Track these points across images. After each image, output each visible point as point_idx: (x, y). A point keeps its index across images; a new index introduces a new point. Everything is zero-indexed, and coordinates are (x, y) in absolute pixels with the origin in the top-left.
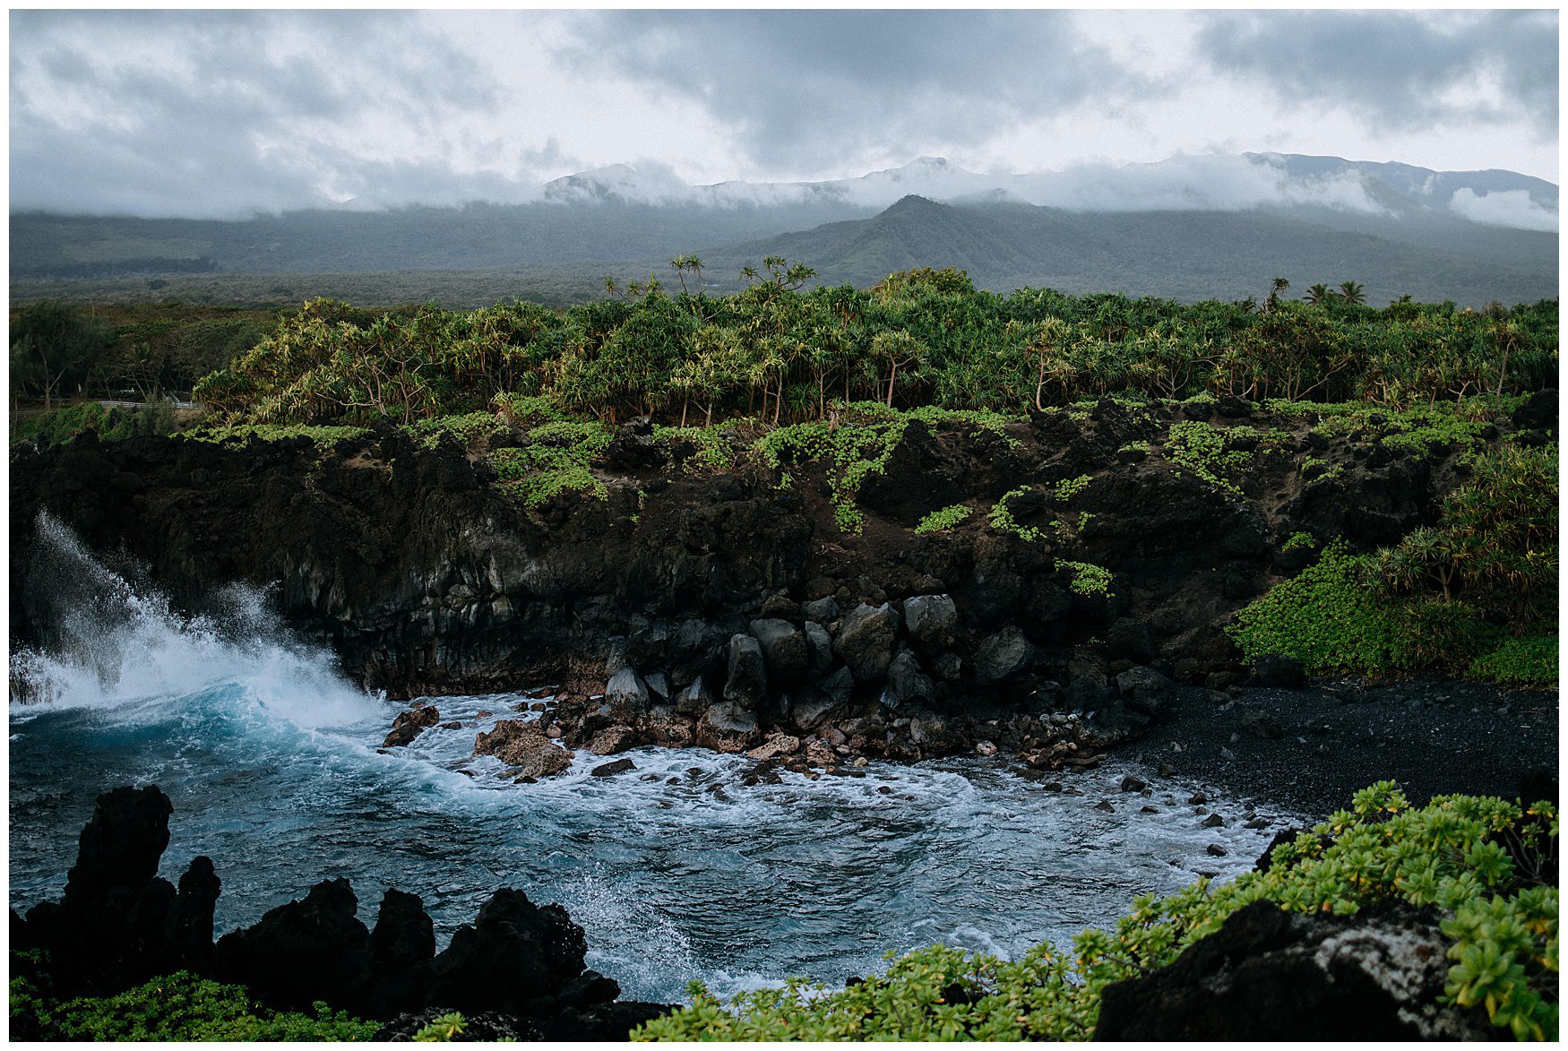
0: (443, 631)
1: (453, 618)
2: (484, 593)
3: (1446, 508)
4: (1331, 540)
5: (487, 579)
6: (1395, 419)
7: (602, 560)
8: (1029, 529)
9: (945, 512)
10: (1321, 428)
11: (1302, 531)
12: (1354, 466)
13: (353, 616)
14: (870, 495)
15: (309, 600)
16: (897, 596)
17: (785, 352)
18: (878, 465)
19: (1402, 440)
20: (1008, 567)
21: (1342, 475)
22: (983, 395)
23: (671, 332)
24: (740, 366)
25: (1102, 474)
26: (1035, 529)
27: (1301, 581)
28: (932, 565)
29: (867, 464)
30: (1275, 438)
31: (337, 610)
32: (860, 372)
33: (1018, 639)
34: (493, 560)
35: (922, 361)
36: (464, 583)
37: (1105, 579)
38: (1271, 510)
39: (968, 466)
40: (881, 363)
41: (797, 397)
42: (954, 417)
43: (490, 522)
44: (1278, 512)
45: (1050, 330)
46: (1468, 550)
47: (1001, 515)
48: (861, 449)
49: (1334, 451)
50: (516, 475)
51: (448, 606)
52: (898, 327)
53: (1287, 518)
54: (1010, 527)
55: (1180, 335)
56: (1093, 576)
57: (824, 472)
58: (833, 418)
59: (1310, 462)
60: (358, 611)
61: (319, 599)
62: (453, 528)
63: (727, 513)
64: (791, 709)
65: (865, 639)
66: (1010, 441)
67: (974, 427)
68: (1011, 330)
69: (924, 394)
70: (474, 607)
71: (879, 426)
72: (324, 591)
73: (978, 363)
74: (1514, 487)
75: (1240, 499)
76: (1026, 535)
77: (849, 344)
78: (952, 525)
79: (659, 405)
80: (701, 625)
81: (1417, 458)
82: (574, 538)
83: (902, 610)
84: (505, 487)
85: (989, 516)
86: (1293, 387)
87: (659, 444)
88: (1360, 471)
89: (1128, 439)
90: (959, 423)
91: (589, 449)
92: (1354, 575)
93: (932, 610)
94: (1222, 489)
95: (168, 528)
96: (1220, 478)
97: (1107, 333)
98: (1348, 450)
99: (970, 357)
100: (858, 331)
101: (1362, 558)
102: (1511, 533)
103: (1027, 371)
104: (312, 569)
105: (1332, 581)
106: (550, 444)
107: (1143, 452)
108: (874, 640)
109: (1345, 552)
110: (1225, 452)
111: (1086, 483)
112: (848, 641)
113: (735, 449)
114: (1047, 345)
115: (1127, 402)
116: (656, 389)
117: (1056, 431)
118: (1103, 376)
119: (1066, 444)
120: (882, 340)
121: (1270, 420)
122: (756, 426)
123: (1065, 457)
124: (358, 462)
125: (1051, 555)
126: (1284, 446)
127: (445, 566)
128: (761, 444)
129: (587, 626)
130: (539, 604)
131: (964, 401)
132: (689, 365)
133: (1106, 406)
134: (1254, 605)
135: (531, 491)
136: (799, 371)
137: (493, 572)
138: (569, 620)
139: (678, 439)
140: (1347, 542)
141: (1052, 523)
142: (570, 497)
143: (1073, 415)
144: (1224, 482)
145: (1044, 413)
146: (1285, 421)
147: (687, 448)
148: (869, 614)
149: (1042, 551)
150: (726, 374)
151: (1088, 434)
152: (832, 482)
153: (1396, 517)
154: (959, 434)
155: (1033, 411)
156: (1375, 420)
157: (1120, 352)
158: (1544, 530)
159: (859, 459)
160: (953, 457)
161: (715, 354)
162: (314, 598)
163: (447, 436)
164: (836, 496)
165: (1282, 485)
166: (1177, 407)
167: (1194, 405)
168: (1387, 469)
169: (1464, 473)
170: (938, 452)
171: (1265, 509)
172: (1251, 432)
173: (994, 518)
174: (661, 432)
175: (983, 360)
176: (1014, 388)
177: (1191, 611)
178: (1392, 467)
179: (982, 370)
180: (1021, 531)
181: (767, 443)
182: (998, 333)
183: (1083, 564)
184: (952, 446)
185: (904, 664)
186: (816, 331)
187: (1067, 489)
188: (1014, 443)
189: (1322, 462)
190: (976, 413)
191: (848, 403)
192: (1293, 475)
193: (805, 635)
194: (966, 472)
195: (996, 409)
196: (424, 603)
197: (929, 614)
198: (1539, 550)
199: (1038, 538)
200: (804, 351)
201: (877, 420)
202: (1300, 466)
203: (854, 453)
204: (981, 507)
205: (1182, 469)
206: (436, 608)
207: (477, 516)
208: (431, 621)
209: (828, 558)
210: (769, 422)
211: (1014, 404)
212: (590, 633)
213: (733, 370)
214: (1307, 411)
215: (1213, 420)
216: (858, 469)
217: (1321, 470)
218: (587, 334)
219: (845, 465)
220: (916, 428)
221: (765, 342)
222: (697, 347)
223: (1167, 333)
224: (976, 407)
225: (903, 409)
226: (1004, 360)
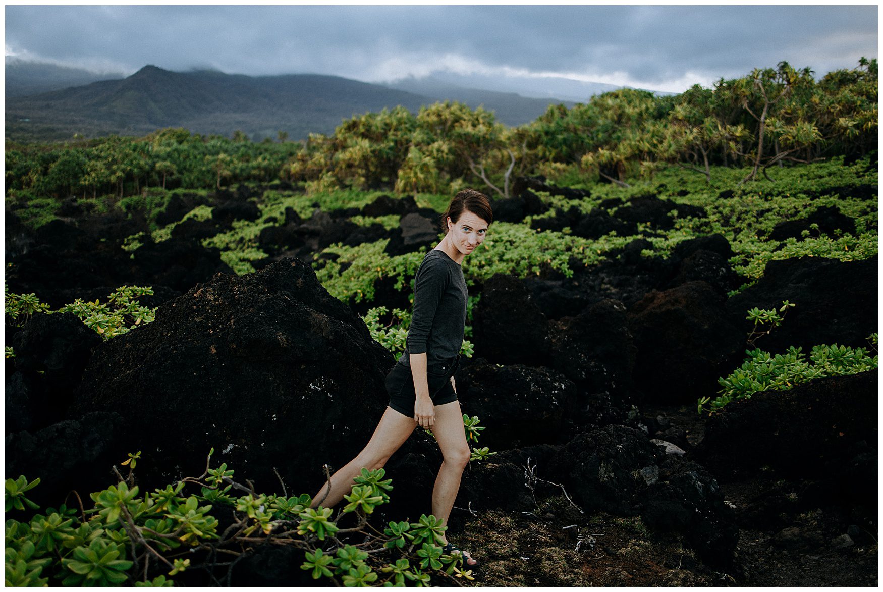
14: (161, 219)
17: (123, 171)
18: (163, 209)
22: (198, 184)
23: (78, 164)
24: (107, 176)
29: (158, 210)
32: (152, 176)
34: (26, 248)
35: (175, 172)
40: (160, 173)
41: (129, 187)
42: (189, 192)
43: (23, 235)
45: (222, 159)
48: (156, 204)
50: (27, 219)
52: (165, 160)
55: (269, 160)
57: (143, 212)
58: (144, 194)
63: (111, 228)
67: (196, 195)
68: (207, 159)
69: (177, 184)
71: (161, 196)
73: (196, 172)
77: (147, 166)
84: (26, 223)
87: (80, 205)
90: (191, 194)
91: (51, 209)
97: (243, 160)
99: (193, 170)
100: (150, 162)
103: (214, 174)
106: (37, 207)
113: (109, 206)
114: (220, 166)
115: (250, 184)
116: (74, 185)
117: (225, 195)
118: (241, 175)
120: (159, 165)
122: (114, 197)
128: (119, 204)
131: (191, 186)
132: (86, 176)
133: (241, 186)
135: (34, 224)
136: (129, 176)
139: (87, 203)
143: (231, 190)
145: (221, 189)
147: (92, 206)
150: (102, 179)
151: (235, 196)
152: (146, 216)
154: (191, 197)
155: (217, 188)
157: (247, 167)
159: (155, 208)
161: (96, 172)
164: (148, 221)
166: (267, 186)
167: (272, 185)
174: (80, 201)
175: (198, 171)
176: (210, 181)
179: (197, 174)
181: (121, 203)
182: (202, 160)
186: (134, 162)
190: (197, 190)
191: (149, 188)
195: (204, 188)
200: (130, 170)
201: (161, 194)
203: (153, 206)
210: (119, 195)
211: (210, 186)
213: (104, 178)
216: (156, 211)
218: (41, 165)
219: (151, 210)
220: (175, 195)
221: (115, 167)
222: (89, 169)
223: (264, 159)
224: (197, 188)
225: (169, 189)
226: (205, 171)
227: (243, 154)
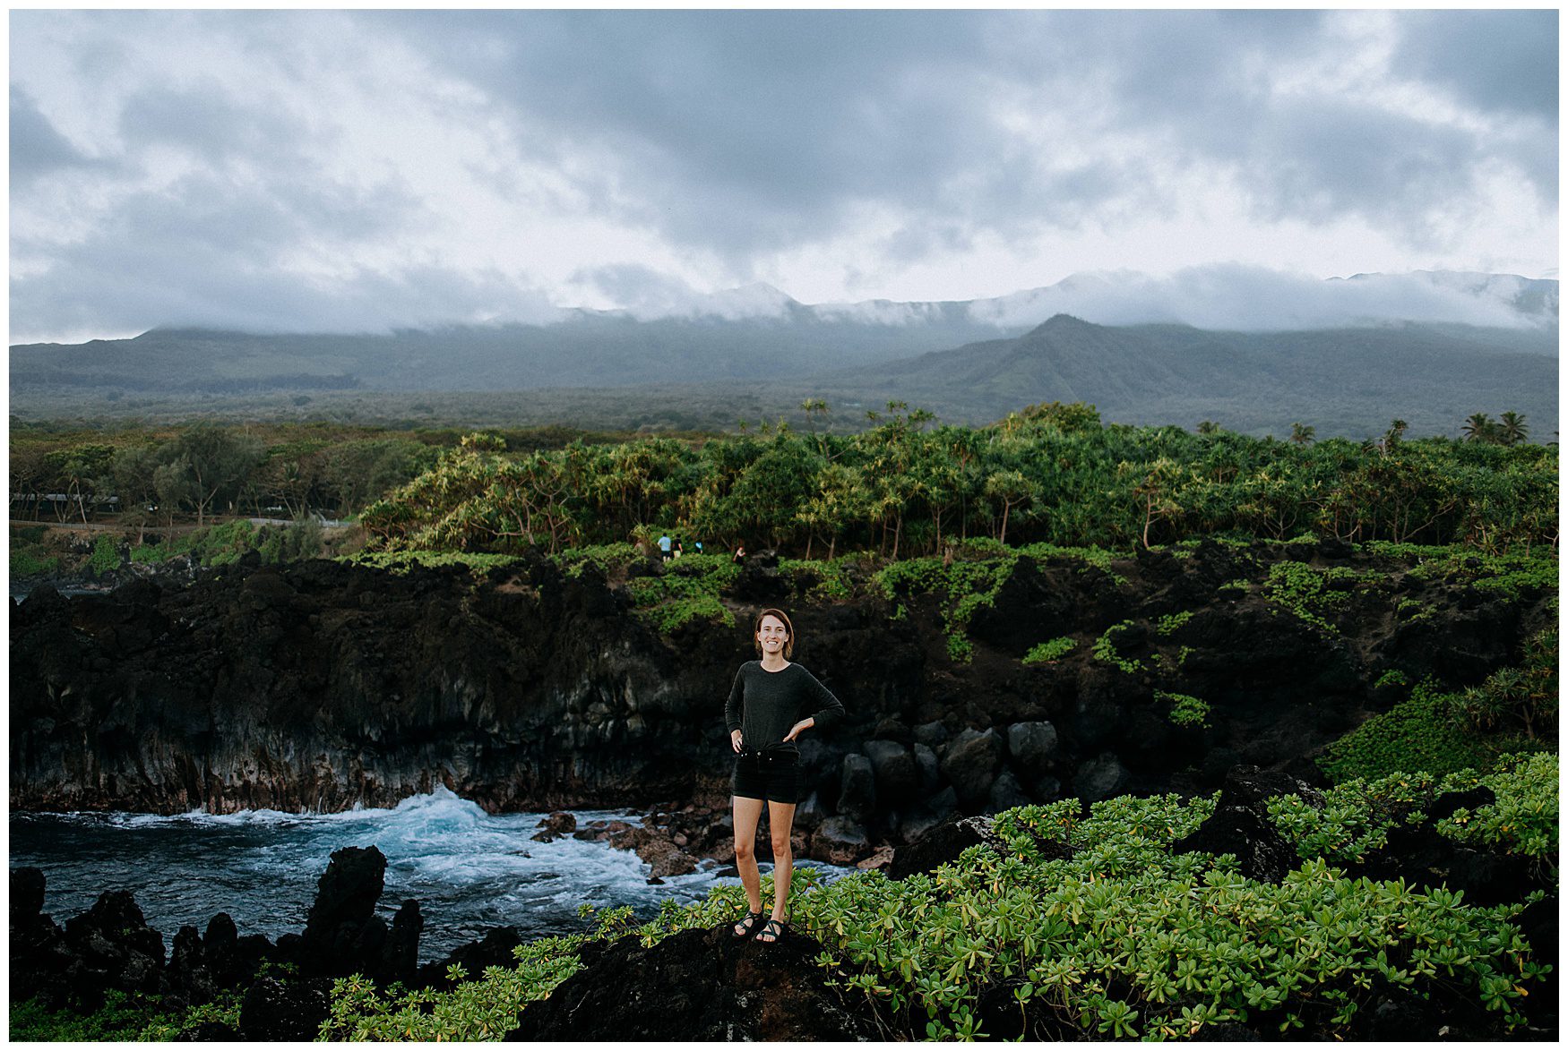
0: (582, 744)
1: (592, 733)
2: (620, 710)
3: (1526, 650)
4: (1423, 678)
5: (623, 697)
6: (1492, 563)
8: (1131, 661)
9: (1052, 644)
10: (1419, 570)
11: (1394, 669)
12: (1447, 607)
13: (501, 729)
14: (979, 626)
15: (461, 714)
16: (1002, 722)
17: (904, 491)
18: (988, 598)
19: (1492, 583)
20: (1108, 697)
21: (1435, 616)
22: (1092, 533)
23: (797, 470)
24: (862, 504)
25: (1203, 611)
26: (1136, 662)
27: (1391, 717)
28: (1036, 694)
29: (978, 597)
30: (1373, 579)
31: (487, 724)
32: (976, 509)
33: (1113, 765)
34: (629, 680)
35: (1035, 499)
36: (601, 701)
37: (1202, 711)
38: (1366, 647)
39: (1074, 600)
40: (995, 501)
41: (916, 533)
42: (1064, 554)
43: (627, 645)
44: (1373, 650)
45: (1161, 471)
46: (1545, 690)
47: (1105, 648)
48: (973, 583)
49: (1429, 593)
50: (652, 602)
51: (587, 723)
52: (1012, 467)
53: (1381, 656)
54: (1112, 659)
55: (1289, 478)
56: (1191, 707)
57: (937, 604)
58: (948, 553)
59: (1406, 603)
60: (505, 725)
61: (471, 713)
62: (594, 651)
63: (844, 641)
64: (899, 825)
65: (969, 761)
66: (1116, 577)
67: (1083, 563)
68: (1123, 470)
69: (1036, 531)
70: (611, 723)
71: (991, 562)
72: (476, 705)
73: (1089, 503)
75: (1335, 637)
76: (1127, 667)
77: (965, 483)
78: (1058, 657)
79: (785, 539)
80: (818, 744)
81: (1506, 601)
82: (703, 662)
83: (1005, 735)
84: (642, 613)
85: (1094, 648)
86: (1400, 529)
87: (784, 576)
88: (1453, 613)
89: (1230, 578)
90: (1069, 559)
91: (719, 579)
92: (1442, 712)
93: (1035, 736)
94: (1318, 627)
95: (339, 645)
96: (1316, 616)
97: (1217, 475)
98: (1442, 592)
99: (1082, 497)
100: (975, 472)
101: (1450, 696)
103: (1137, 510)
104: (465, 685)
105: (1421, 718)
106: (683, 574)
107: (1243, 590)
108: (978, 762)
109: (1435, 690)
110: (1323, 591)
111: (1187, 619)
112: (956, 761)
113: (855, 581)
114: (1154, 487)
115: (1233, 541)
116: (782, 524)
117: (1160, 569)
118: (1210, 516)
119: (1169, 583)
120: (998, 480)
121: (1370, 562)
122: (875, 559)
123: (1167, 593)
124: (508, 588)
125: (1151, 686)
126: (1383, 587)
127: (585, 685)
128: (879, 577)
129: (713, 743)
130: (670, 721)
131: (1074, 538)
132: (814, 502)
133: (1208, 546)
134: (1346, 739)
135: (665, 617)
136: (917, 508)
137: (629, 692)
138: (697, 738)
139: (802, 571)
140: (1437, 680)
141: (1154, 657)
142: (701, 624)
143: (1176, 554)
144: (1321, 621)
145: (1149, 552)
146: (1386, 562)
147: (810, 580)
148: (975, 737)
149: (1142, 683)
150: (847, 511)
151: (1190, 572)
152: (945, 614)
153: (1485, 657)
154: (1068, 570)
155: (1140, 548)
156: (1470, 563)
157: (1227, 494)
159: (971, 592)
160: (1061, 591)
161: (839, 492)
162: (466, 712)
163: (589, 565)
164: (948, 627)
165: (1379, 625)
166: (1279, 548)
167: (1296, 545)
168: (1476, 611)
170: (1046, 587)
171: (1360, 646)
172: (1349, 572)
173: (1097, 651)
174: (786, 564)
175: (1094, 500)
176: (1124, 527)
177: (1286, 743)
178: (1481, 610)
179: (1092, 509)
180: (1123, 663)
181: (883, 577)
182: (1110, 473)
183: (1182, 697)
184: (1060, 582)
185: (1003, 784)
186: (934, 470)
187: (1169, 623)
188: (1119, 579)
189: (1417, 603)
190: (1085, 550)
191: (964, 540)
192: (1390, 614)
193: (914, 756)
194: (1073, 607)
195: (1105, 546)
196: (565, 718)
197: (1032, 738)
199: (1139, 670)
200: (922, 490)
201: (990, 555)
202: (1397, 606)
203: (967, 586)
204: (1087, 639)
205: (1279, 606)
206: (575, 724)
207: (616, 640)
208: (571, 736)
209: (938, 685)
210: (887, 555)
211: (1123, 542)
212: (715, 750)
213: (855, 508)
214: (1407, 553)
215: (1315, 560)
216: (970, 602)
217: (1415, 610)
218: (720, 471)
219: (958, 598)
220: (1026, 564)
221: (884, 481)
222: (822, 485)
223: (1276, 475)
224: (1086, 545)
225: (1015, 546)
226: (1114, 500)
227: (1217, 460)
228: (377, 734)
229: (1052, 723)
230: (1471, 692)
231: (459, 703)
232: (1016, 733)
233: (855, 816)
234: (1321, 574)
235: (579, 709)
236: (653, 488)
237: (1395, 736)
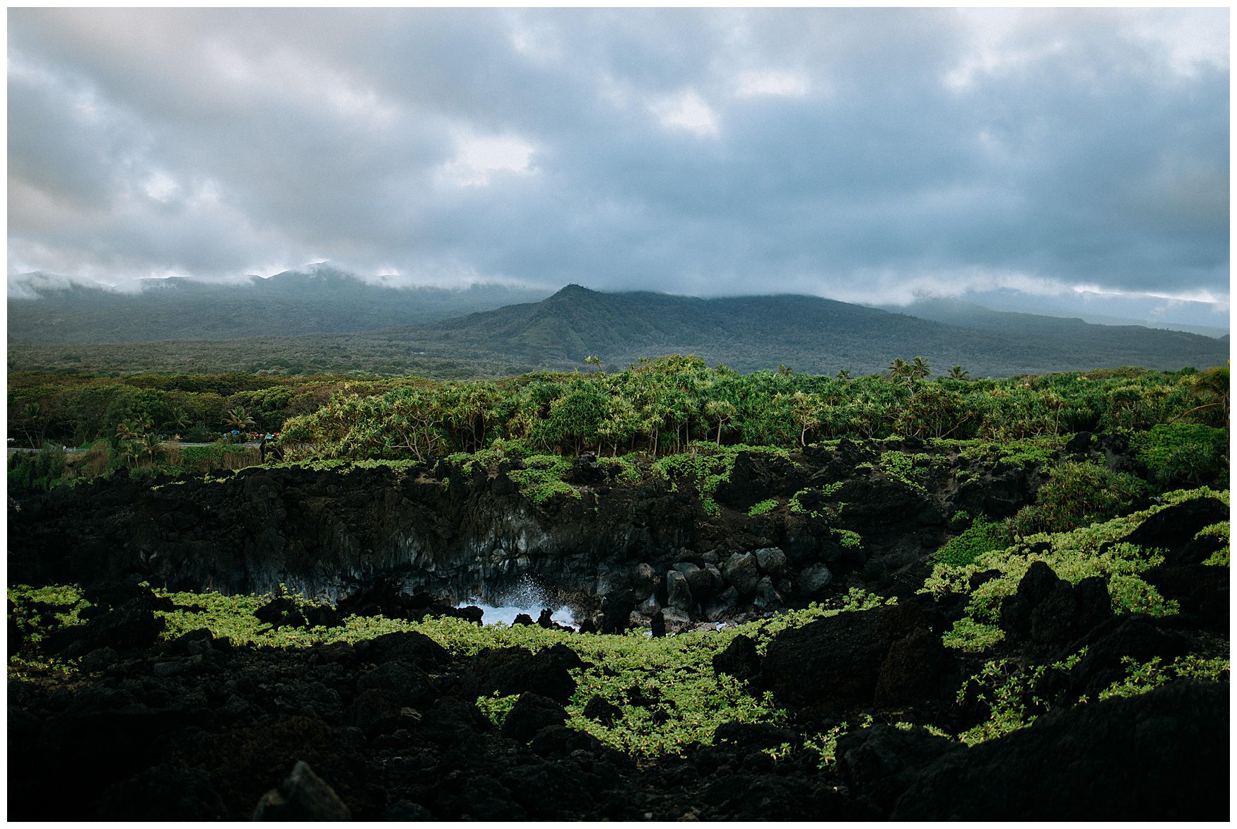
0: (488, 576)
1: (495, 569)
2: (514, 553)
3: (1039, 495)
4: (977, 515)
5: (516, 545)
6: (1004, 449)
7: (582, 533)
8: (813, 512)
9: (764, 504)
10: (963, 454)
11: (961, 510)
12: (985, 474)
13: (436, 569)
14: (721, 493)
15: (410, 560)
16: (752, 549)
17: (661, 413)
18: (725, 477)
19: (1011, 460)
20: (808, 532)
21: (980, 479)
23: (594, 402)
24: (637, 422)
25: (848, 481)
26: (816, 512)
27: (964, 537)
28: (764, 532)
29: (716, 478)
30: (939, 459)
31: (427, 565)
32: (700, 423)
33: (824, 569)
34: (524, 533)
36: (501, 547)
37: (858, 539)
38: (943, 499)
39: (772, 477)
40: (713, 419)
41: (666, 439)
42: (757, 450)
43: (522, 511)
44: (947, 501)
46: (1054, 516)
47: (796, 504)
48: (711, 469)
49: (973, 466)
50: (525, 487)
51: (491, 562)
53: (952, 503)
54: (803, 511)
55: (873, 401)
56: (851, 537)
57: (692, 482)
58: (694, 451)
59: (960, 473)
60: (440, 566)
61: (416, 559)
62: (500, 516)
63: (653, 504)
64: (703, 611)
65: (741, 570)
66: (794, 463)
67: (771, 455)
68: (778, 399)
69: (736, 437)
70: (507, 562)
71: (719, 456)
72: (419, 554)
73: (765, 419)
74: (1075, 482)
75: (925, 494)
76: (812, 515)
77: (694, 408)
78: (769, 511)
81: (1019, 469)
82: (565, 521)
83: (756, 556)
84: (524, 492)
85: (789, 505)
87: (601, 467)
88: (989, 477)
89: (860, 461)
90: (760, 453)
91: (557, 470)
92: (994, 532)
93: (772, 556)
94: (915, 488)
95: (325, 519)
96: (913, 482)
97: (830, 400)
98: (980, 466)
100: (696, 401)
101: (995, 524)
102: (1076, 506)
104: (413, 542)
105: (981, 537)
106: (537, 468)
107: (870, 468)
108: (746, 572)
109: (986, 521)
110: (913, 468)
111: (839, 486)
112: (732, 572)
114: (807, 409)
116: (589, 435)
117: (819, 457)
118: (838, 425)
119: (825, 464)
120: (715, 406)
121: (934, 450)
123: (825, 471)
124: (422, 480)
125: (828, 525)
126: (945, 464)
127: (491, 539)
128: (657, 466)
129: (573, 570)
130: (544, 559)
131: (759, 441)
133: (844, 442)
134: (941, 550)
135: (536, 495)
136: (670, 423)
137: (523, 541)
138: (560, 568)
139: (611, 464)
140: (986, 515)
141: (824, 509)
142: (559, 496)
143: (826, 448)
144: (916, 484)
145: (808, 447)
146: (941, 450)
147: (617, 469)
148: (740, 558)
149: (822, 524)
150: (630, 426)
151: (837, 458)
152: (698, 487)
153: (1011, 501)
154: (763, 459)
155: (801, 445)
156: (992, 449)
158: (1092, 504)
159: (711, 474)
160: (763, 472)
161: (621, 415)
162: (413, 559)
163: (476, 465)
164: (701, 495)
165: (947, 486)
166: (881, 443)
167: (890, 442)
168: (1004, 475)
169: (1046, 477)
170: (756, 469)
171: (940, 499)
172: (926, 456)
173: (792, 506)
174: (601, 460)
176: (787, 433)
177: (905, 556)
178: (1008, 475)
179: (767, 423)
180: (809, 513)
181: (659, 466)
182: (771, 401)
183: (845, 531)
184: (762, 466)
185: (768, 583)
186: (676, 400)
187: (829, 489)
188: (796, 464)
189: (967, 472)
190: (768, 447)
192: (951, 480)
193: (706, 570)
194: (772, 481)
195: (780, 445)
196: (477, 560)
197: (771, 558)
198: (1090, 515)
199: (819, 516)
200: (671, 412)
201: (716, 452)
202: (955, 475)
203: (707, 471)
204: (784, 500)
205: (893, 477)
206: (484, 563)
207: (515, 509)
208: (481, 571)
209: (704, 529)
210: (651, 454)
211: (788, 442)
212: (574, 575)
213: (633, 424)
214: (953, 445)
215: (903, 450)
216: (713, 480)
217: (967, 477)
218: (538, 402)
219: (704, 478)
220: (740, 454)
221: (648, 408)
222: (610, 411)
223: (866, 400)
224: (768, 444)
225: (728, 445)
226: (779, 417)
227: (830, 391)
228: (359, 575)
229: (780, 548)
230: (1008, 520)
231: (409, 554)
232: (761, 555)
233: (682, 606)
234: (910, 457)
235: (487, 553)
236: (491, 414)
237: (968, 547)
